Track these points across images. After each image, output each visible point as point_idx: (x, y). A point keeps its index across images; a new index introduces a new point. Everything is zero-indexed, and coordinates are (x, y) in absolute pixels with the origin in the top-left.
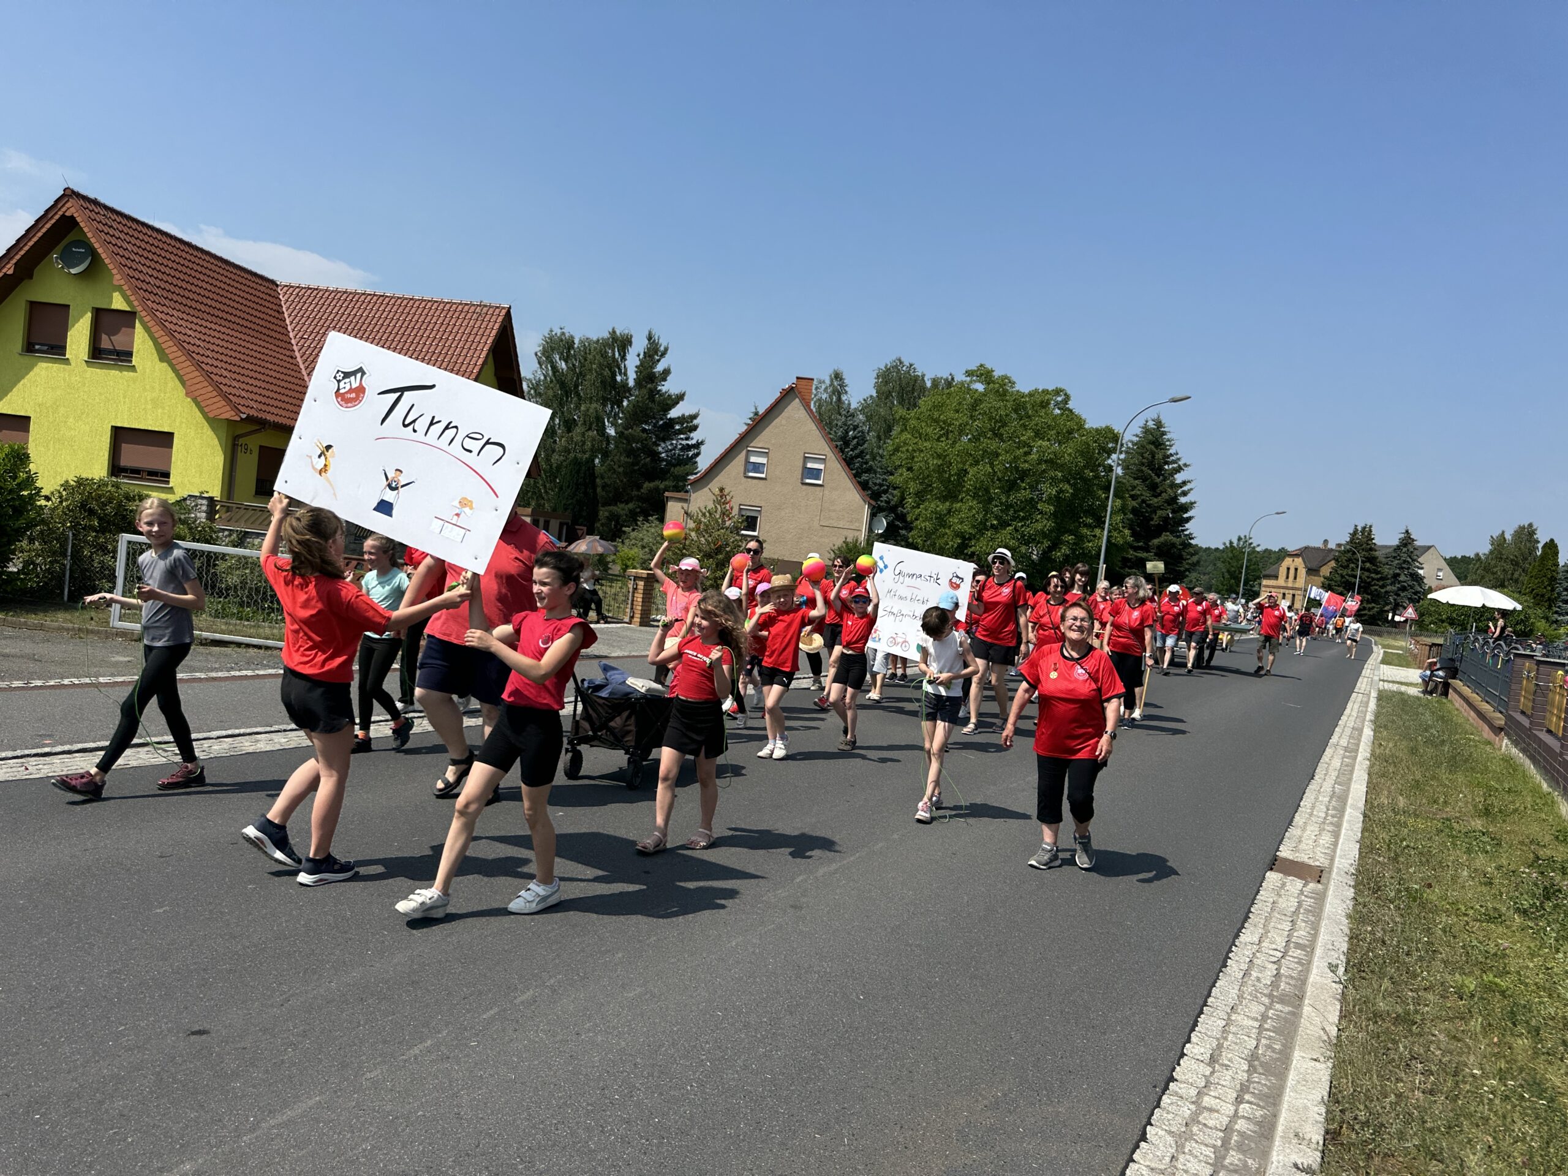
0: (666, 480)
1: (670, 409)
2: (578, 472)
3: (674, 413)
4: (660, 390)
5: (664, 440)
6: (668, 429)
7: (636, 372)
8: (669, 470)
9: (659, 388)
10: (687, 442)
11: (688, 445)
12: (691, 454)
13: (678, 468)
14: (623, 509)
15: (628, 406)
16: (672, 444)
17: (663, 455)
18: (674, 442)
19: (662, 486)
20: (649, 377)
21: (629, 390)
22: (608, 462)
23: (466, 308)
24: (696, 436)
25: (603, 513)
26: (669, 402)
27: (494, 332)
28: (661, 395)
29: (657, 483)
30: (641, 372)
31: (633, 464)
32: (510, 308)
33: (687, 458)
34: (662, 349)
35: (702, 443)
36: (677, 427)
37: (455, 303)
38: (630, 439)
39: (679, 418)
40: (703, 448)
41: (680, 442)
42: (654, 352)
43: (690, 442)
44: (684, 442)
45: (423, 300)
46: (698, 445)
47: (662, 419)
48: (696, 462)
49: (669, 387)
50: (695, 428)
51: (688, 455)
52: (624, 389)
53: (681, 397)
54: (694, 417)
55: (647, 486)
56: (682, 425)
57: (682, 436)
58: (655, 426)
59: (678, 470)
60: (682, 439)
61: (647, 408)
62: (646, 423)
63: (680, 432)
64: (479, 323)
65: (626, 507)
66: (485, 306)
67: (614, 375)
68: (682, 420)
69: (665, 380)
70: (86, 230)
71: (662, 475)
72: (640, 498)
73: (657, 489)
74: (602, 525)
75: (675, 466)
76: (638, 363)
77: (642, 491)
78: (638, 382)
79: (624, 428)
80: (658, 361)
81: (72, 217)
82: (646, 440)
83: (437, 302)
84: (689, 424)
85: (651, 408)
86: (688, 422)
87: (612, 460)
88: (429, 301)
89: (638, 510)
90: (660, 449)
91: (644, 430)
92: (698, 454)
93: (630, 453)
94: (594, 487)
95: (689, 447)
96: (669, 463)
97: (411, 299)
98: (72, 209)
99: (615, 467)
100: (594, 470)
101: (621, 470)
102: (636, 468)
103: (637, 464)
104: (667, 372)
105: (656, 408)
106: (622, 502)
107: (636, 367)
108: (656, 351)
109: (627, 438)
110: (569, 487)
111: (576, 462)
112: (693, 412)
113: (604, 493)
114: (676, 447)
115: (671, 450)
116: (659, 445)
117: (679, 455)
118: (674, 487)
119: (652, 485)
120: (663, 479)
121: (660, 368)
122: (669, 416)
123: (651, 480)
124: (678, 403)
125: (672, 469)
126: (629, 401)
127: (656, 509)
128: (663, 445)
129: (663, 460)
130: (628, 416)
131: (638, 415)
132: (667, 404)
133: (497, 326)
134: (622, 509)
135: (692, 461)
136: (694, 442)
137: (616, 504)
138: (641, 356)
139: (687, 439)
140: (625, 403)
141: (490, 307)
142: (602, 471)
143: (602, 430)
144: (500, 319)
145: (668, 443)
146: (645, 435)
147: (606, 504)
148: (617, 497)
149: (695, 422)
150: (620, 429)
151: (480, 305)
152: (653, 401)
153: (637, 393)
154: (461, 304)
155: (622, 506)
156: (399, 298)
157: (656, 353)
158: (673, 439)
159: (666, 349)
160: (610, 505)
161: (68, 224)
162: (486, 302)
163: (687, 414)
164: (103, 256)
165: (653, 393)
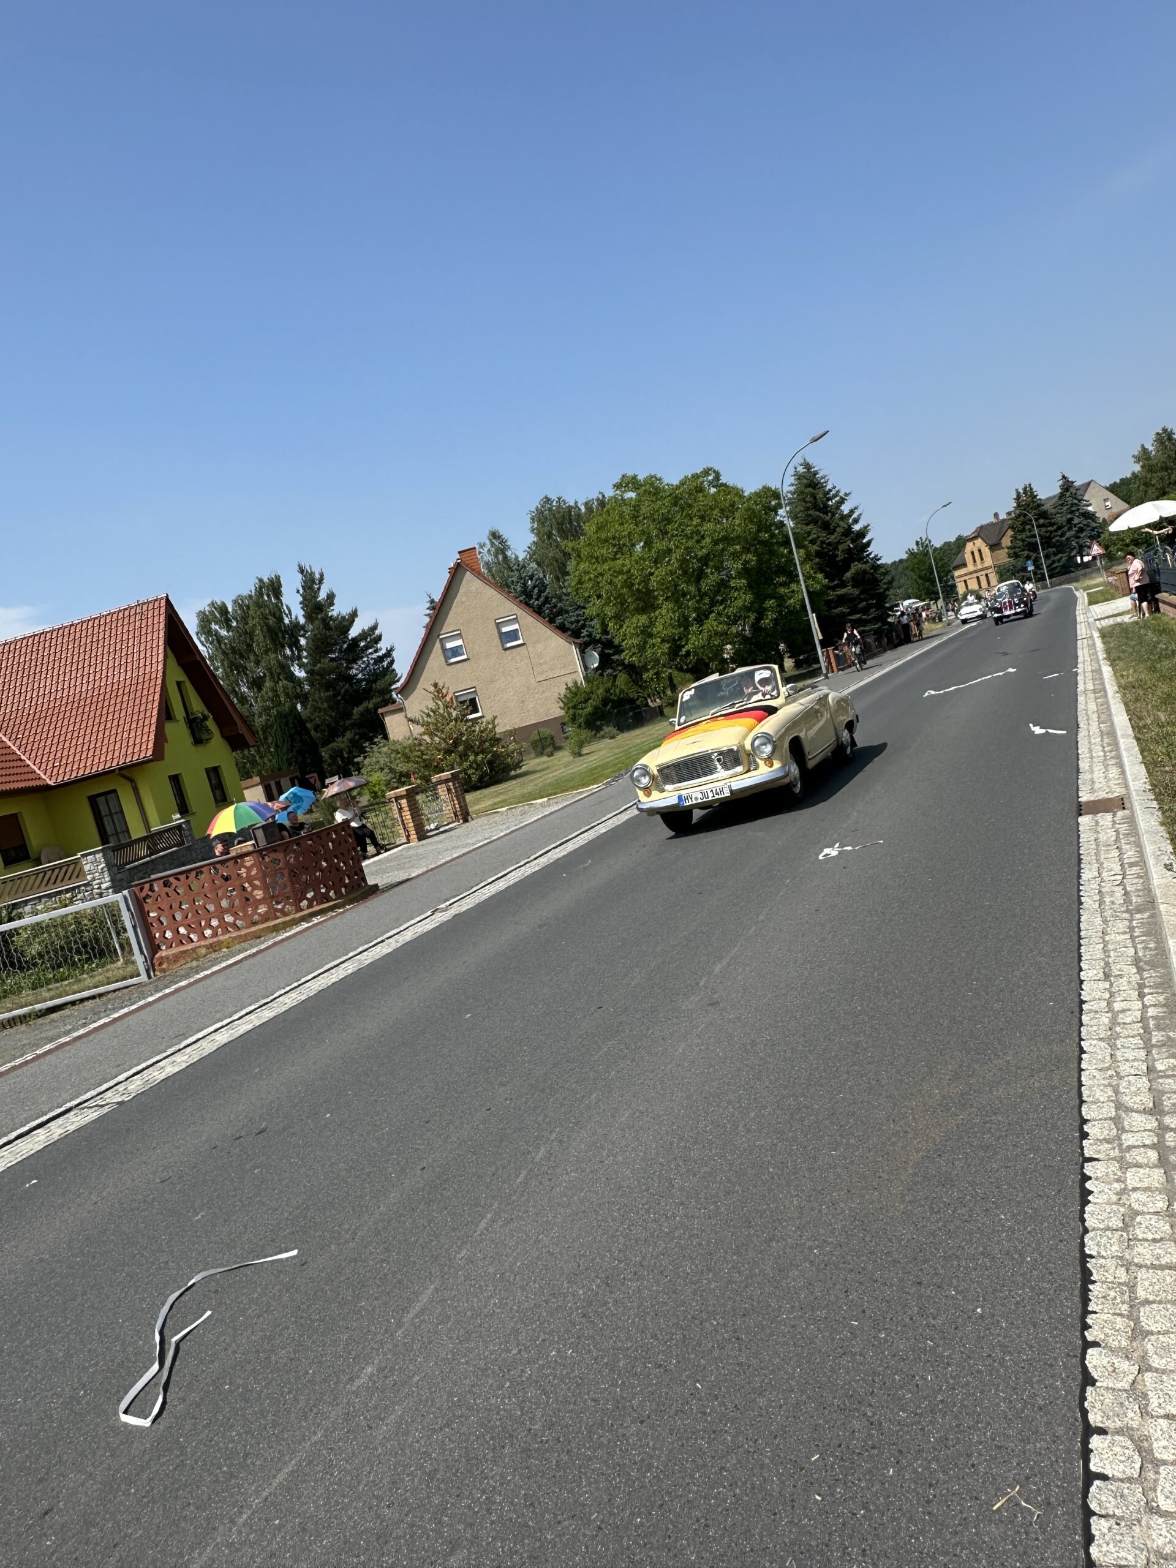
0: (372, 698)
1: (349, 630)
2: (287, 724)
3: (354, 632)
4: (332, 616)
5: (355, 661)
6: (354, 651)
7: (302, 608)
8: (371, 688)
9: (330, 614)
10: (378, 654)
11: (378, 657)
12: (385, 664)
13: (379, 683)
14: (343, 742)
15: (307, 643)
16: (364, 662)
17: (360, 676)
18: (365, 659)
19: (371, 706)
20: (315, 608)
21: (303, 628)
22: (310, 703)
23: (127, 613)
24: (383, 646)
25: (325, 753)
26: (345, 623)
27: (162, 625)
28: (334, 620)
29: (365, 704)
30: (307, 606)
31: (335, 696)
32: (167, 597)
33: (383, 671)
34: (317, 576)
35: (392, 649)
36: (362, 644)
37: (115, 613)
38: (322, 673)
39: (360, 634)
40: (394, 654)
41: (370, 656)
42: (310, 583)
43: (380, 654)
44: (375, 656)
45: (83, 622)
46: (389, 653)
47: (344, 642)
48: (394, 670)
49: (339, 609)
50: (379, 638)
51: (383, 666)
52: (296, 627)
53: (354, 615)
54: (374, 628)
55: (357, 711)
56: (366, 640)
57: (370, 651)
58: (341, 651)
59: (380, 685)
60: (371, 653)
61: (326, 638)
62: (332, 652)
63: (367, 647)
64: (144, 622)
65: (345, 739)
66: (144, 604)
67: (281, 620)
68: (364, 635)
69: (332, 604)
71: (367, 694)
72: (353, 725)
73: (367, 710)
74: (329, 765)
75: (375, 681)
76: (301, 599)
77: (354, 717)
78: (309, 617)
79: (311, 665)
80: (319, 589)
82: (338, 668)
83: (97, 618)
84: (372, 636)
85: (330, 636)
86: (370, 635)
87: (313, 701)
88: (89, 620)
89: (357, 737)
90: (354, 671)
91: (332, 660)
92: (392, 662)
93: (329, 686)
94: (308, 732)
95: (380, 659)
96: (368, 681)
97: (71, 626)
99: (319, 705)
100: (300, 716)
101: (325, 705)
102: (339, 698)
103: (339, 694)
104: (331, 597)
105: (335, 634)
106: (338, 736)
107: (301, 603)
108: (313, 581)
109: (319, 674)
110: (284, 741)
111: (281, 716)
112: (371, 623)
113: (319, 735)
114: (369, 663)
115: (365, 668)
116: (352, 668)
117: (374, 669)
118: (382, 701)
119: (361, 708)
120: (369, 698)
121: (322, 595)
122: (350, 637)
123: (358, 704)
124: (353, 621)
125: (374, 686)
126: (306, 638)
127: (375, 728)
128: (356, 667)
129: (361, 680)
130: (311, 652)
131: (320, 647)
132: (344, 626)
133: (162, 618)
134: (341, 743)
135: (389, 671)
136: (383, 651)
137: (334, 741)
138: (301, 591)
139: (376, 651)
140: (303, 642)
141: (148, 602)
142: (308, 714)
143: (291, 677)
144: (163, 610)
145: (360, 662)
146: (335, 664)
147: (325, 744)
148: (333, 733)
149: (377, 632)
150: (309, 668)
151: (139, 605)
152: (330, 629)
153: (311, 627)
154: (120, 611)
155: (340, 739)
156: (59, 629)
157: (313, 582)
158: (363, 657)
159: (322, 575)
160: (329, 744)
162: (143, 600)
163: (366, 628)
165: (326, 621)
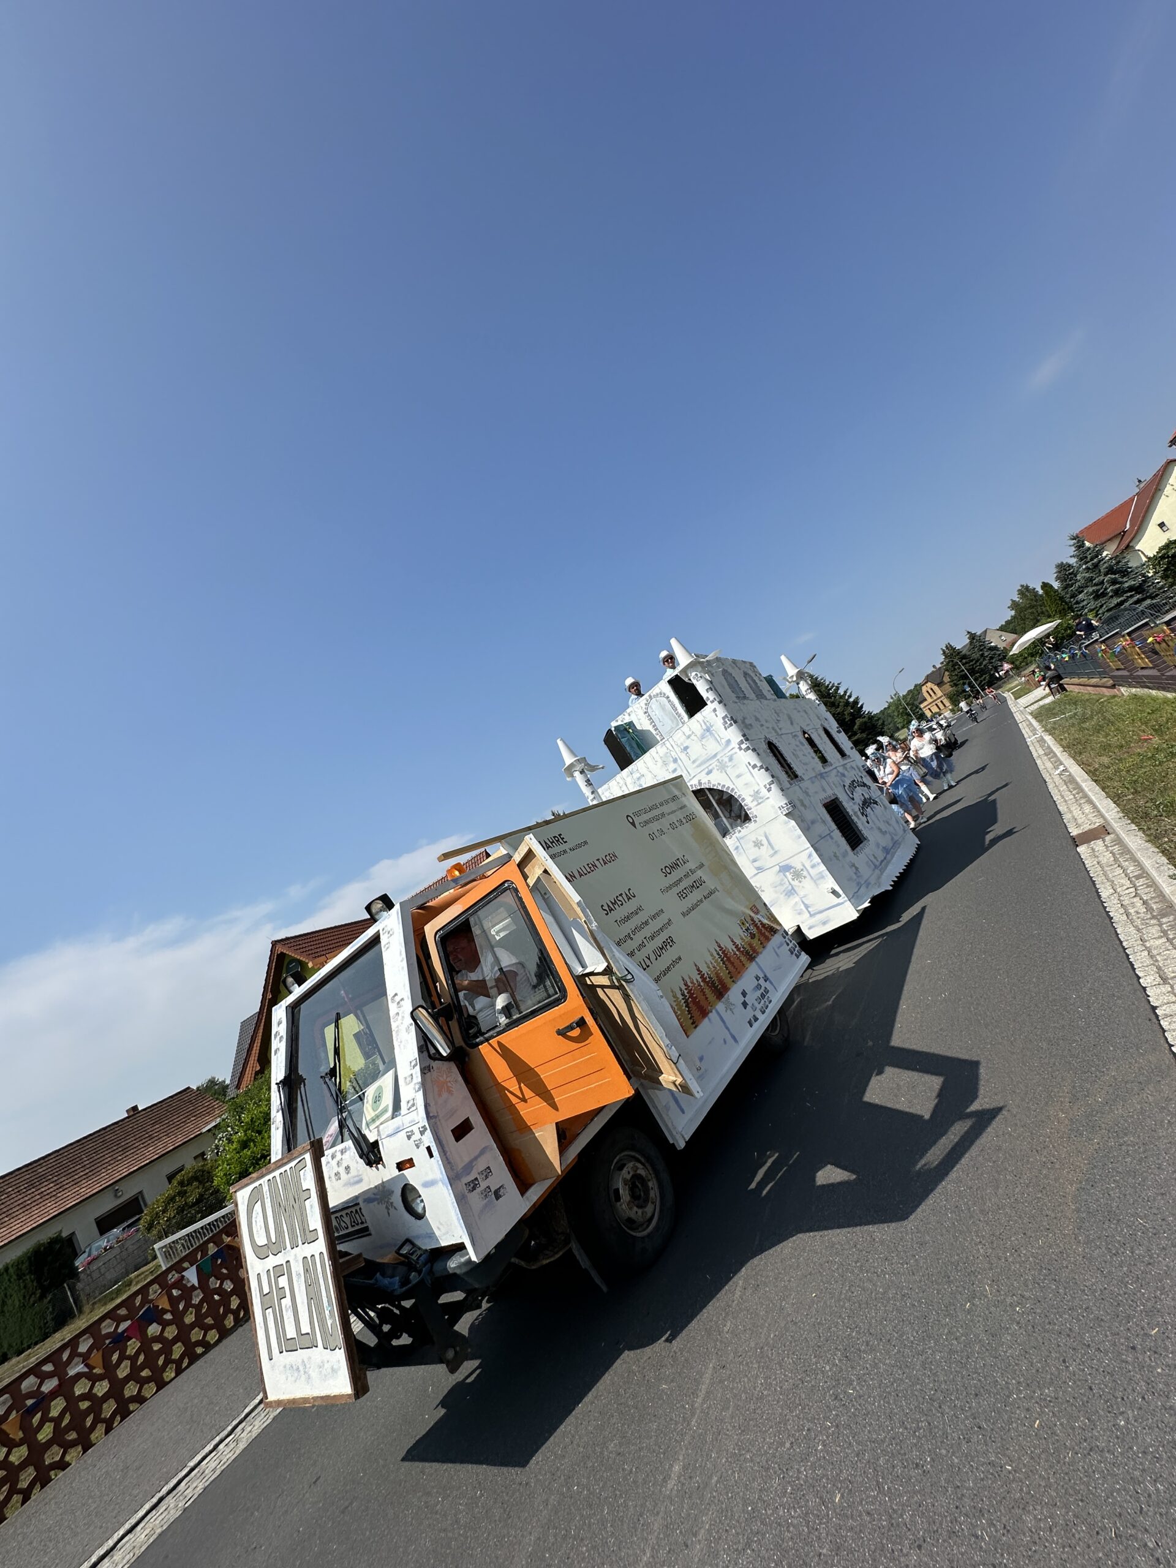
70: (290, 954)
81: (282, 953)
98: (280, 949)
161: (282, 956)
164: (304, 960)
